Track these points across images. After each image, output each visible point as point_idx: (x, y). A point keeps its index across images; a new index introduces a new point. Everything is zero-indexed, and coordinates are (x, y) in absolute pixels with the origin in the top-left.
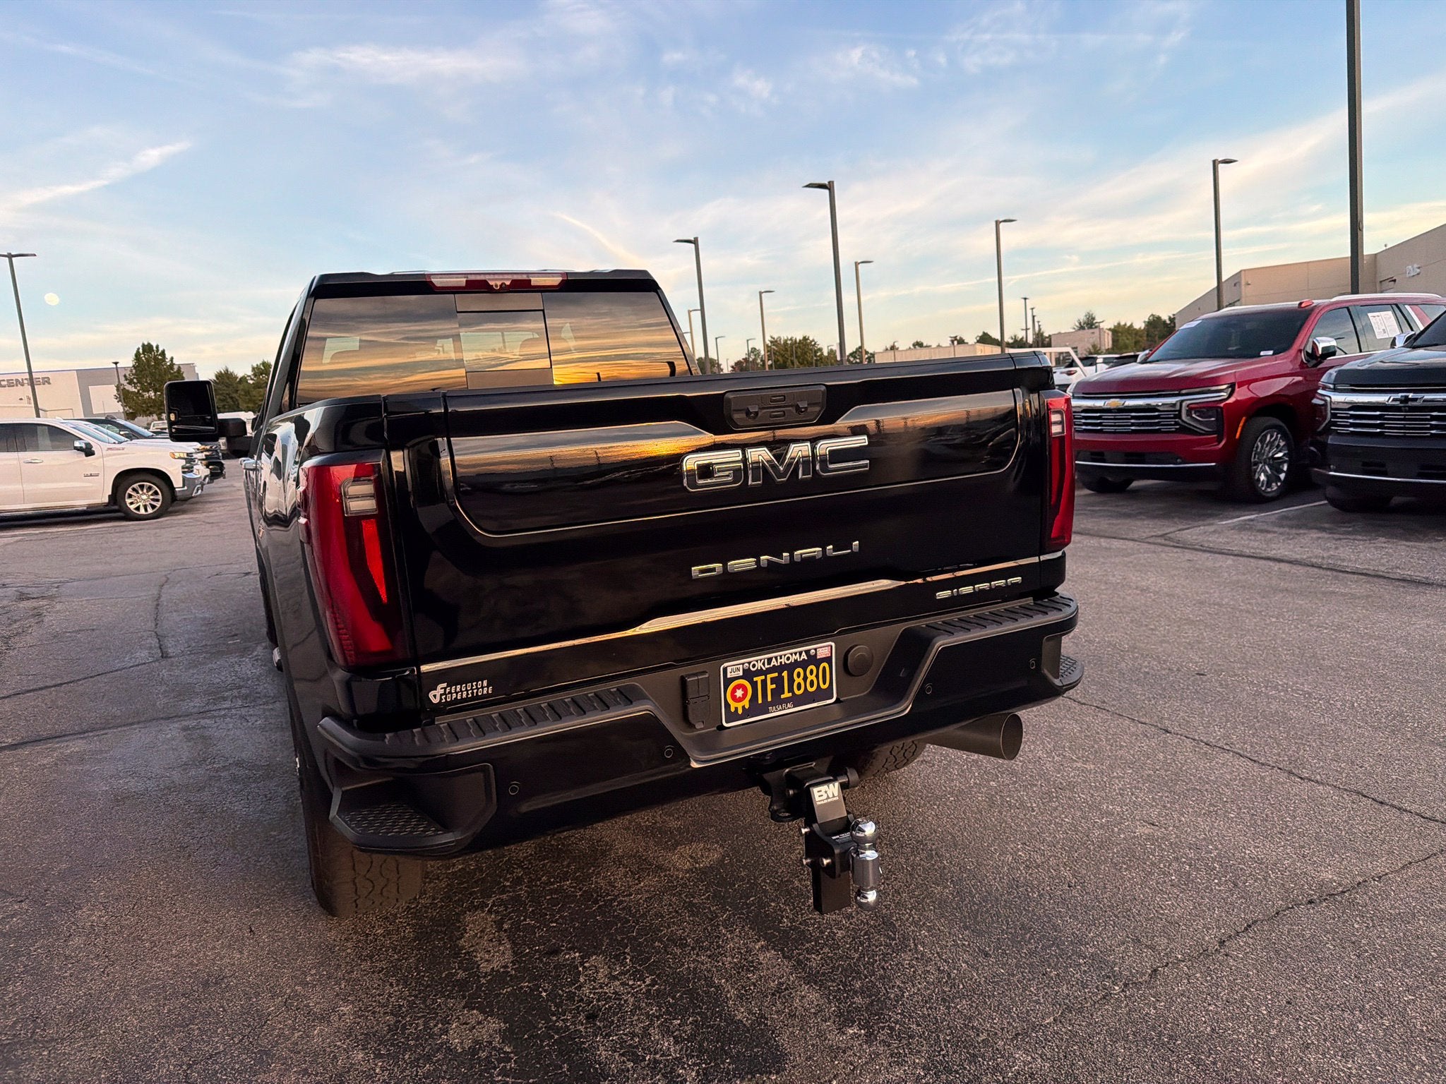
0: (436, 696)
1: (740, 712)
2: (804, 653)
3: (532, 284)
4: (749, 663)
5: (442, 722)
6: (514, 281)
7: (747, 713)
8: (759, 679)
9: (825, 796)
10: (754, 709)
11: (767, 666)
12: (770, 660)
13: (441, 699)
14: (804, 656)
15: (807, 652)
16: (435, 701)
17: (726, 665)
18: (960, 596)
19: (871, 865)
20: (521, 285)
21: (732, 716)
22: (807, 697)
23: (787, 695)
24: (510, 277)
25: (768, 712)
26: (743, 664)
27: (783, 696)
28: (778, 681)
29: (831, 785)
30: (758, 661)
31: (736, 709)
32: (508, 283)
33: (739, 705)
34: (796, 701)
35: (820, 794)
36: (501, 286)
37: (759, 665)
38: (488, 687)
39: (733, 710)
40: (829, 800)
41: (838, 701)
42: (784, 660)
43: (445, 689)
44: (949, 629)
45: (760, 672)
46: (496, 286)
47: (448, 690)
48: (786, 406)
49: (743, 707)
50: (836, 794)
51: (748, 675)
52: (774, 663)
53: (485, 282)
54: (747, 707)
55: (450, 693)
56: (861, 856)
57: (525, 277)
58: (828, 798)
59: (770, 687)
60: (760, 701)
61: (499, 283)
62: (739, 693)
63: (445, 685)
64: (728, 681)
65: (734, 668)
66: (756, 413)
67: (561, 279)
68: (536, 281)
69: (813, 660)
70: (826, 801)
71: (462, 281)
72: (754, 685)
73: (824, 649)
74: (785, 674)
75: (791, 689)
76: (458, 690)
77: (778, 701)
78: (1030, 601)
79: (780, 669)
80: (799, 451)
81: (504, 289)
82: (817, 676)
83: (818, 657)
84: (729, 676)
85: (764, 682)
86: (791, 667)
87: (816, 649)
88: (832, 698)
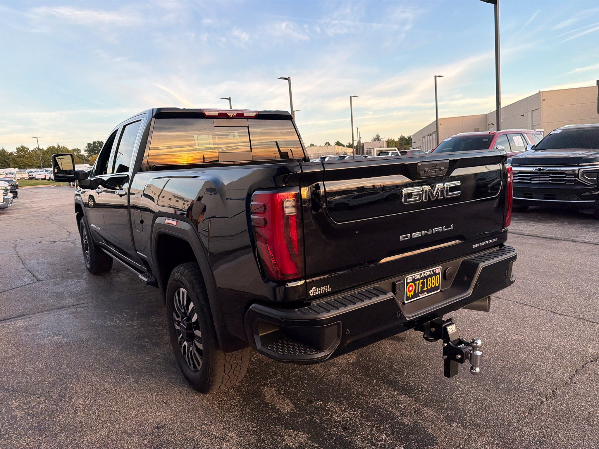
0: (312, 292)
1: (410, 296)
2: (432, 271)
3: (245, 115)
4: (415, 276)
5: (314, 303)
6: (237, 114)
7: (413, 297)
8: (417, 282)
9: (452, 330)
10: (416, 295)
11: (420, 277)
12: (421, 274)
13: (313, 294)
14: (432, 273)
15: (433, 270)
16: (312, 295)
17: (407, 277)
18: (480, 246)
19: (479, 357)
20: (240, 116)
21: (408, 298)
22: (432, 290)
23: (425, 289)
24: (236, 112)
25: (419, 296)
26: (413, 276)
27: (424, 289)
28: (423, 283)
29: (453, 326)
30: (417, 275)
31: (409, 295)
32: (235, 114)
33: (410, 294)
34: (429, 291)
35: (450, 329)
36: (232, 116)
37: (418, 277)
38: (329, 288)
39: (408, 296)
40: (453, 332)
41: (441, 291)
42: (425, 275)
43: (315, 289)
45: (418, 280)
46: (231, 116)
47: (316, 290)
48: (437, 169)
49: (412, 294)
50: (455, 329)
51: (414, 281)
52: (422, 276)
53: (226, 114)
54: (413, 294)
55: (317, 291)
56: (475, 353)
57: (241, 112)
58: (453, 331)
59: (421, 285)
60: (417, 292)
61: (232, 114)
62: (411, 289)
63: (315, 288)
64: (408, 283)
65: (409, 278)
66: (428, 171)
67: (256, 114)
68: (246, 114)
69: (435, 274)
70: (452, 332)
71: (216, 113)
72: (415, 285)
73: (438, 269)
74: (425, 280)
75: (427, 287)
76: (319, 290)
77: (423, 292)
78: (498, 249)
79: (423, 278)
80: (439, 187)
81: (234, 117)
82: (435, 281)
83: (436, 273)
84: (408, 282)
85: (419, 284)
86: (427, 277)
87: (435, 269)
88: (439, 289)
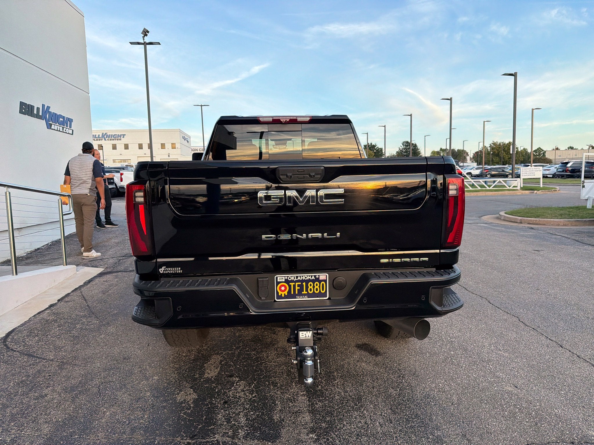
0: (162, 270)
1: (283, 296)
2: (313, 277)
3: (298, 121)
4: (288, 277)
6: (290, 120)
7: (286, 297)
8: (292, 284)
9: (305, 336)
10: (289, 295)
11: (296, 279)
12: (297, 277)
13: (163, 272)
14: (313, 278)
15: (315, 276)
16: (161, 272)
17: (277, 276)
18: (393, 263)
20: (293, 121)
21: (280, 297)
22: (314, 295)
23: (305, 292)
24: (290, 118)
25: (296, 298)
26: (285, 277)
27: (303, 293)
28: (301, 286)
29: (308, 332)
30: (292, 277)
31: (281, 294)
32: (288, 120)
33: (283, 293)
34: (309, 295)
35: (303, 334)
36: (285, 121)
37: (292, 278)
38: (181, 270)
39: (280, 294)
40: (306, 338)
41: (329, 299)
42: (304, 278)
43: (165, 268)
44: (378, 276)
45: (292, 281)
46: (283, 121)
47: (166, 269)
48: (305, 174)
49: (285, 294)
50: (310, 336)
51: (287, 281)
52: (299, 278)
53: (279, 120)
54: (286, 294)
55: (167, 270)
57: (295, 118)
58: (306, 337)
59: (297, 288)
60: (292, 293)
61: (285, 120)
62: (283, 288)
63: (165, 267)
64: (278, 283)
65: (281, 278)
66: (291, 176)
67: (309, 119)
68: (299, 119)
69: (317, 280)
70: (304, 338)
71: (271, 119)
72: (290, 286)
73: (323, 276)
74: (304, 284)
75: (307, 290)
76: (170, 269)
77: (300, 293)
78: (434, 270)
79: (302, 281)
80: (310, 193)
81: (286, 123)
82: (319, 287)
83: (320, 279)
84: (278, 281)
85: (294, 286)
86: (307, 281)
87: (319, 276)
88: (326, 297)
